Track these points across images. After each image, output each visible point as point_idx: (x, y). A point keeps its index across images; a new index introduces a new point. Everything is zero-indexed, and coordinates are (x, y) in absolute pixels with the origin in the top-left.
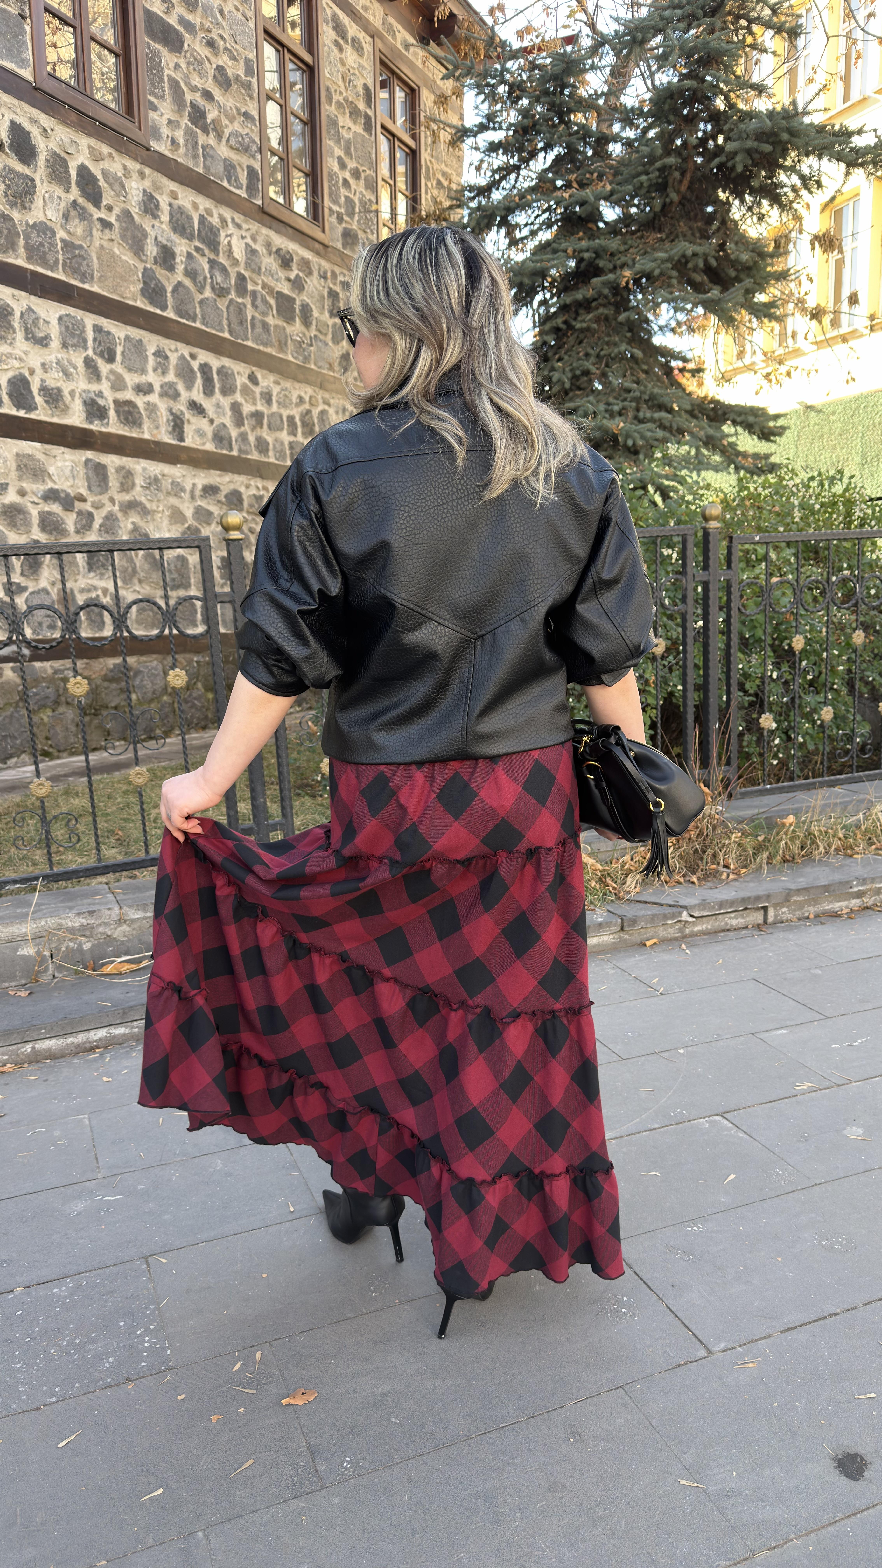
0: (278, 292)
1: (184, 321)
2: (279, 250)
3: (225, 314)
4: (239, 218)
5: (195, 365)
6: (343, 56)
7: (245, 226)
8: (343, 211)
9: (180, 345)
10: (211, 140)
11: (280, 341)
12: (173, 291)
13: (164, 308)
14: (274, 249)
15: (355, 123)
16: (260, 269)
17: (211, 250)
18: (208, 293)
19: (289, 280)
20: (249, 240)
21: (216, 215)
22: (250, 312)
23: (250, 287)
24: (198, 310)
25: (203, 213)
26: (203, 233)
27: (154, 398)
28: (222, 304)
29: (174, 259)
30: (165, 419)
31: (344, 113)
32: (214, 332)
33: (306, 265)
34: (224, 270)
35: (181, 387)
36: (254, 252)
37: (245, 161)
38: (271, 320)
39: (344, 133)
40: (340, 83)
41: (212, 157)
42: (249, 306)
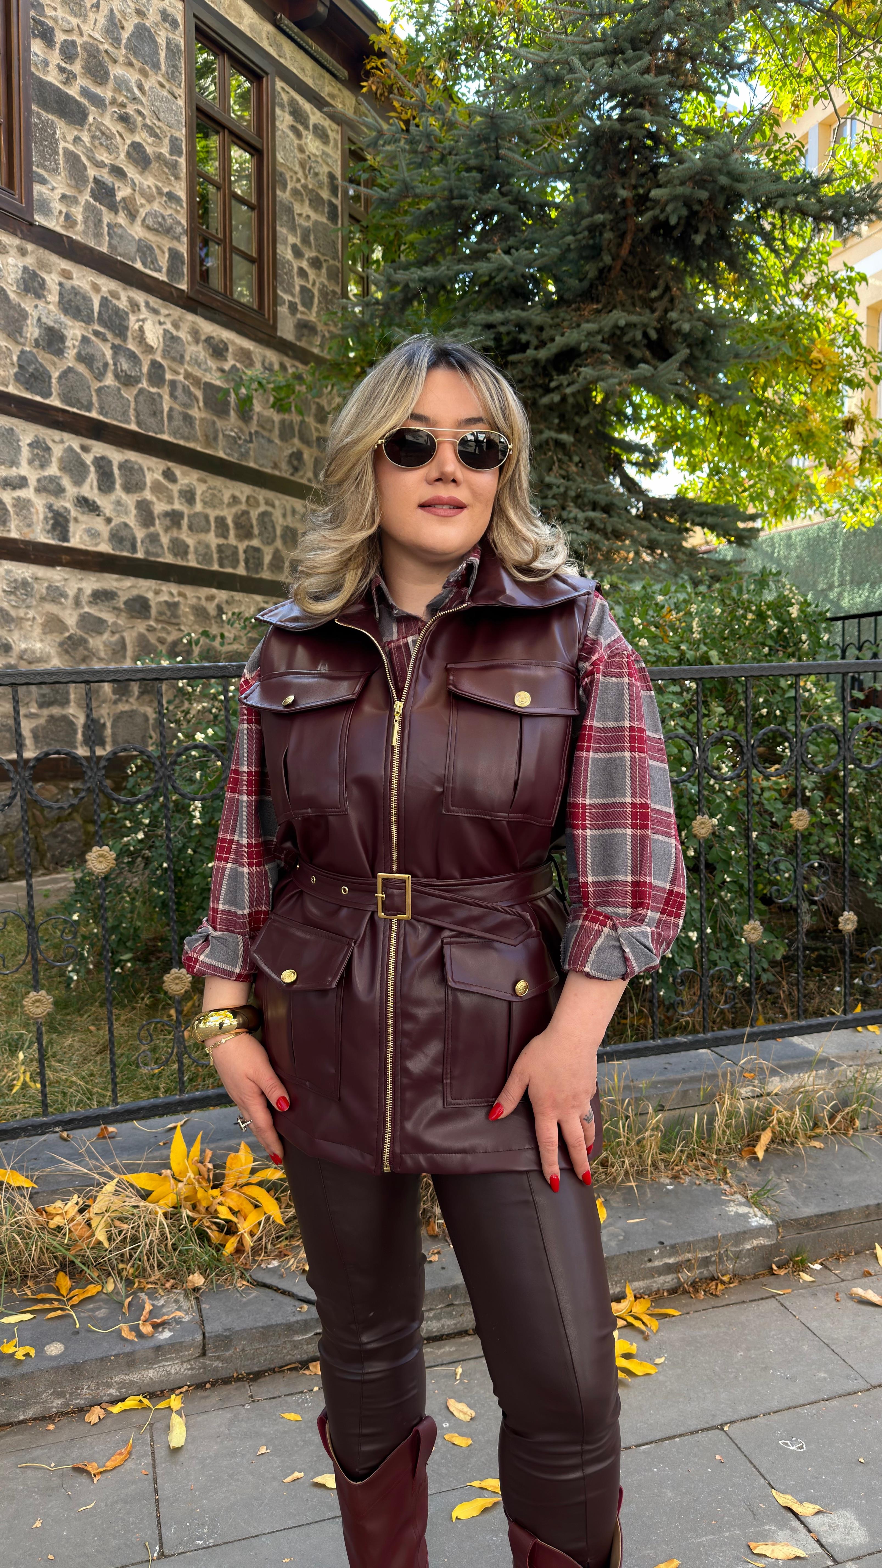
0: (206, 384)
1: (75, 410)
2: (209, 340)
3: (133, 405)
4: (154, 302)
5: (88, 459)
6: (302, 142)
7: (164, 311)
8: (297, 300)
9: (66, 436)
10: (121, 219)
11: (207, 436)
12: (60, 378)
13: (48, 395)
14: (203, 338)
15: (316, 210)
16: (182, 357)
17: (116, 335)
18: (109, 380)
19: (222, 371)
20: (169, 326)
21: (124, 298)
22: (166, 404)
23: (168, 376)
24: (95, 399)
25: (107, 295)
26: (105, 316)
27: (27, 493)
28: (129, 395)
29: (63, 342)
30: (41, 517)
31: (302, 201)
32: (115, 423)
33: (246, 357)
34: (132, 357)
35: (66, 482)
36: (174, 339)
37: (167, 243)
38: (196, 413)
39: (300, 221)
40: (297, 168)
41: (121, 237)
42: (166, 397)
